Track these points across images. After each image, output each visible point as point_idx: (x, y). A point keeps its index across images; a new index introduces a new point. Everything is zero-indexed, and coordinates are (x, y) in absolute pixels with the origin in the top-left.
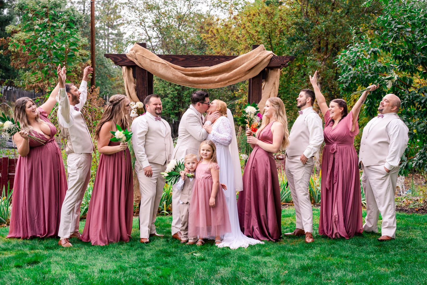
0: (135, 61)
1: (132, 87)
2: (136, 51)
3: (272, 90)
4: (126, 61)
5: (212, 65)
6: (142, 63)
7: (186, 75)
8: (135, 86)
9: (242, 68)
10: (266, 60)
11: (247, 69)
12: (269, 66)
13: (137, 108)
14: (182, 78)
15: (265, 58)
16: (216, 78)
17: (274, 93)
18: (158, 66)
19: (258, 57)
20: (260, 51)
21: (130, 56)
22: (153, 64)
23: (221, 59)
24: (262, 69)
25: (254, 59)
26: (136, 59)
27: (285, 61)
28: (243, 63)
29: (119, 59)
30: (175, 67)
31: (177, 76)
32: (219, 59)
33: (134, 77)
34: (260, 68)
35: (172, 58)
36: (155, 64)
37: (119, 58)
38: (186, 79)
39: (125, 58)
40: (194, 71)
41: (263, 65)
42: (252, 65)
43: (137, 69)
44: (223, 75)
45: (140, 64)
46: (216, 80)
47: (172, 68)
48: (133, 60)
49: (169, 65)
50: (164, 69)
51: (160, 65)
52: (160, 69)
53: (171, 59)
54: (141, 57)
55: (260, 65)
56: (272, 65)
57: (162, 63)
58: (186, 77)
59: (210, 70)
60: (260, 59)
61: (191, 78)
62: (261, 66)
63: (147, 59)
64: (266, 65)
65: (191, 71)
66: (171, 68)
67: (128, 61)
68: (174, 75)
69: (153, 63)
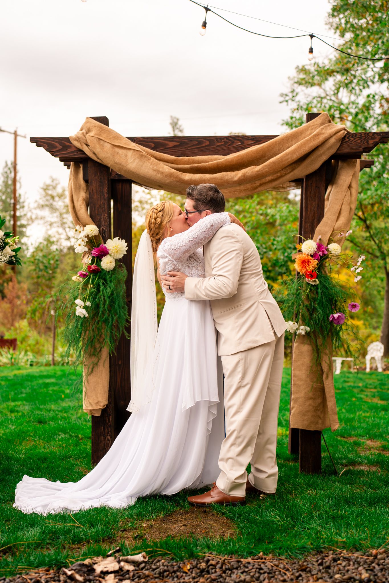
0: (86, 149)
1: (81, 199)
2: (88, 131)
3: (345, 199)
4: (70, 150)
5: (228, 154)
6: (98, 150)
7: (178, 169)
8: (86, 197)
9: (287, 154)
10: (333, 140)
11: (296, 156)
12: (340, 152)
13: (88, 237)
14: (170, 175)
15: (331, 137)
16: (236, 175)
17: (350, 204)
18: (126, 156)
19: (318, 135)
20: (322, 124)
21: (76, 140)
22: (117, 153)
23: (246, 142)
24: (324, 158)
25: (311, 138)
26: (87, 145)
27: (371, 142)
28: (289, 147)
29: (56, 147)
30: (158, 156)
31: (162, 173)
32: (242, 143)
33: (86, 181)
34: (321, 155)
35: (154, 143)
36: (121, 151)
37: (57, 144)
38: (177, 177)
39: (67, 144)
40: (194, 162)
41: (329, 149)
42: (307, 149)
43: (90, 164)
44: (248, 168)
45: (94, 154)
46: (236, 179)
47: (152, 159)
48: (81, 148)
49: (148, 153)
50: (137, 161)
51: (130, 153)
52: (130, 160)
53: (153, 145)
54: (96, 140)
55: (321, 151)
56: (345, 150)
57: (135, 150)
58: (179, 173)
59: (224, 161)
60: (322, 138)
61: (188, 176)
62: (324, 152)
63: (106, 144)
64: (333, 151)
65: (188, 163)
66: (149, 159)
67: (73, 149)
68: (155, 170)
69: (117, 150)
